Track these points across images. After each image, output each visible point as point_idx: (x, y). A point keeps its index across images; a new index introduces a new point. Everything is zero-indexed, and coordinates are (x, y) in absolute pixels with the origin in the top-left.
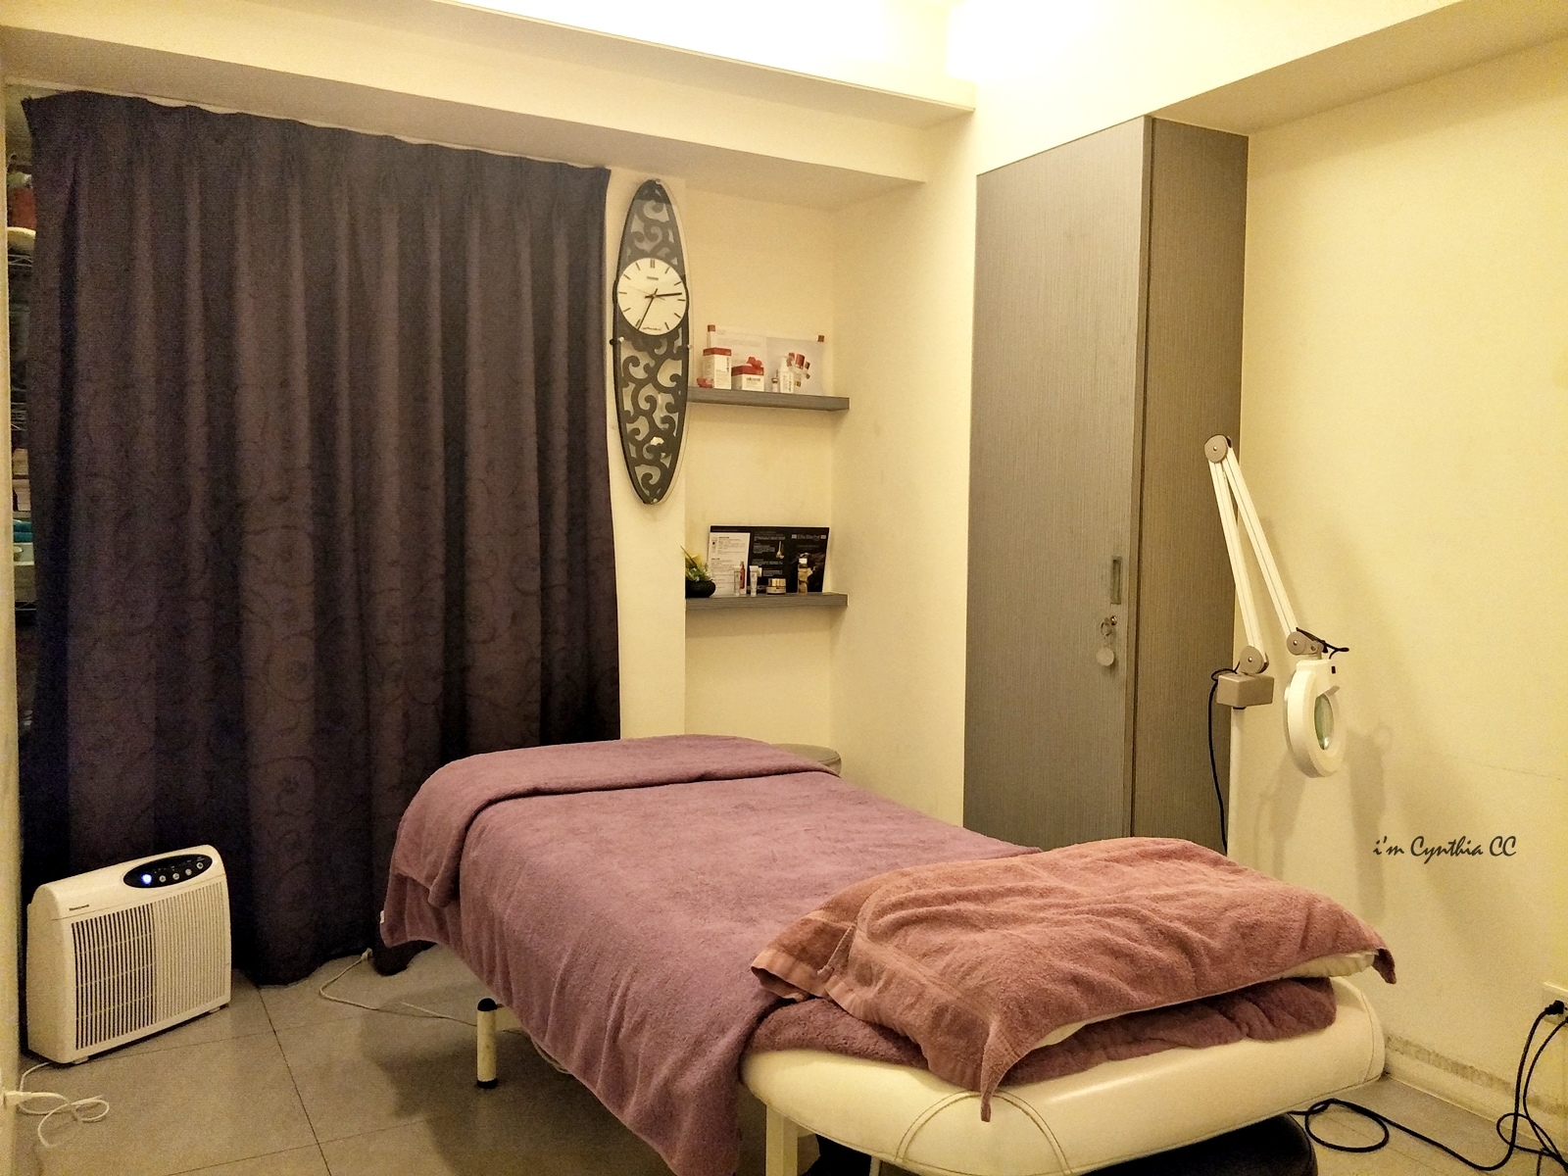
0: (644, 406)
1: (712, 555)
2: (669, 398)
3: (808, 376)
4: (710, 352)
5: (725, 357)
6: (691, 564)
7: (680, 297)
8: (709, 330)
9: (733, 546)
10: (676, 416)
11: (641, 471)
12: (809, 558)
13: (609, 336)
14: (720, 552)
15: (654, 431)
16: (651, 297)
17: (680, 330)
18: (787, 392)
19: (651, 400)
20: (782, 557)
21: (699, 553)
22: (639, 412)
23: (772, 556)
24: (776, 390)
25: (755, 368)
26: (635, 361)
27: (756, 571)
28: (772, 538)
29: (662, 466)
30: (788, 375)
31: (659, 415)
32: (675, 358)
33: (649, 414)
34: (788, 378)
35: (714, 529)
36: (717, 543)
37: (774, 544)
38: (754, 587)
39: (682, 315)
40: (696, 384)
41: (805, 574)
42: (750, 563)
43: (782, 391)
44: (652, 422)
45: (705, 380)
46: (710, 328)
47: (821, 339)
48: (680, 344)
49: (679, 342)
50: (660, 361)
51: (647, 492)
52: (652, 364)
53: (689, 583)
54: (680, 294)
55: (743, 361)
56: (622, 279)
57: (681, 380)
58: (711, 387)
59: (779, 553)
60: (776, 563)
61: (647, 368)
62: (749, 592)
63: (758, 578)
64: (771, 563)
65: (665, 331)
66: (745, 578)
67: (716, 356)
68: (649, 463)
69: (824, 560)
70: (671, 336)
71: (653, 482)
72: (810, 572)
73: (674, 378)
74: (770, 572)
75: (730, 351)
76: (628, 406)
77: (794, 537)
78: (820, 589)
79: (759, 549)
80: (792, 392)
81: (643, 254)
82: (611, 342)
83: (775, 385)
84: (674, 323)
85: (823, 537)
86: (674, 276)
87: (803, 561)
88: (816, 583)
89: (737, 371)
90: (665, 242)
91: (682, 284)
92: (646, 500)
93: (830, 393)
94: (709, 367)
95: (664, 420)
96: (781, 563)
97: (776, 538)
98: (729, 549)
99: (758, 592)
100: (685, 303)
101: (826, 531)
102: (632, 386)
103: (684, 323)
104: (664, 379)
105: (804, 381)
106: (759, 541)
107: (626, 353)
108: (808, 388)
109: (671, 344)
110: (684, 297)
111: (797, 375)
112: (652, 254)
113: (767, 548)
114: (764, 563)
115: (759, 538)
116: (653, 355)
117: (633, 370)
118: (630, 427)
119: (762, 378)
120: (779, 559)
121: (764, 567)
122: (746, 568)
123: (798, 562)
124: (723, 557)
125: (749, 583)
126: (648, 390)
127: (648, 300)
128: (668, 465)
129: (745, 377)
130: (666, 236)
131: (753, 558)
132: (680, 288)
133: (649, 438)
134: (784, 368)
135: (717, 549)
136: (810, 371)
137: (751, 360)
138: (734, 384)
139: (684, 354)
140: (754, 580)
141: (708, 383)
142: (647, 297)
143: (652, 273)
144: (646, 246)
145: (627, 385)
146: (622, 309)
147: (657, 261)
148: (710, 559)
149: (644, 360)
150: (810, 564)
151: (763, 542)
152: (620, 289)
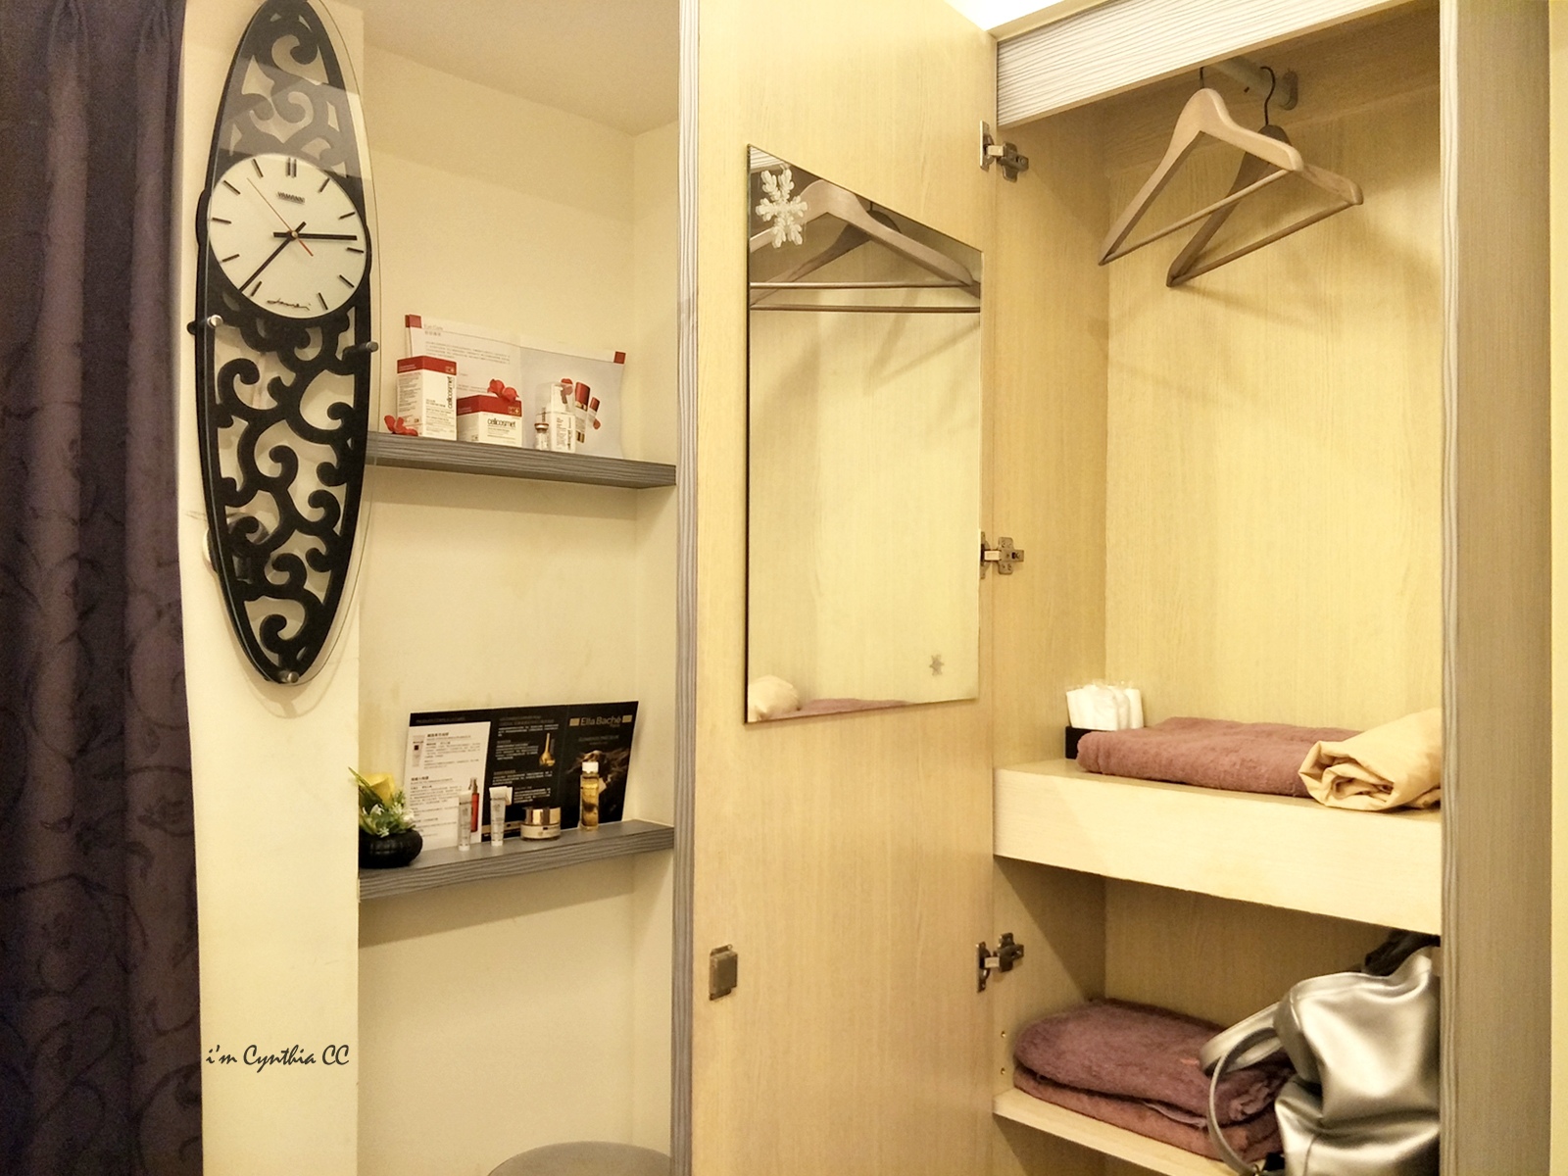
0: (267, 467)
1: (413, 772)
2: (326, 454)
3: (596, 424)
4: (411, 364)
5: (442, 377)
6: (369, 799)
7: (354, 245)
8: (408, 326)
9: (455, 749)
10: (339, 493)
11: (259, 611)
12: (600, 760)
13: (186, 309)
14: (428, 765)
15: (291, 521)
16: (287, 238)
17: (351, 314)
18: (565, 449)
19: (286, 457)
20: (551, 763)
21: (387, 775)
22: (256, 481)
23: (531, 763)
24: (542, 446)
25: (503, 401)
26: (250, 374)
27: (502, 793)
28: (533, 729)
29: (308, 600)
30: (565, 418)
31: (305, 485)
32: (340, 369)
33: (279, 488)
34: (565, 425)
35: (417, 719)
36: (424, 748)
37: (537, 739)
38: (497, 828)
39: (356, 281)
40: (384, 428)
41: (592, 790)
42: (488, 784)
43: (554, 448)
44: (285, 504)
45: (401, 420)
46: (411, 321)
47: (620, 358)
48: (351, 342)
49: (347, 339)
50: (306, 373)
51: (274, 658)
52: (288, 378)
53: (366, 838)
54: (354, 238)
55: (480, 387)
56: (219, 193)
57: (353, 418)
58: (414, 434)
59: (545, 756)
60: (539, 775)
61: (275, 387)
62: (486, 838)
63: (507, 808)
64: (530, 776)
65: (317, 311)
66: (480, 812)
67: (424, 372)
68: (277, 592)
69: (626, 761)
70: (332, 323)
71: (289, 632)
72: (602, 786)
73: (336, 411)
74: (529, 795)
75: (454, 364)
76: (229, 467)
77: (574, 722)
78: (617, 815)
79: (508, 751)
80: (573, 451)
81: (273, 146)
82: (191, 328)
83: (541, 436)
84: (337, 297)
85: (627, 719)
86: (338, 200)
87: (590, 767)
88: (612, 805)
89: (467, 406)
90: (318, 128)
91: (355, 218)
92: (271, 673)
93: (637, 455)
94: (412, 394)
95: (317, 499)
96: (549, 775)
97: (539, 728)
98: (446, 758)
99: (508, 835)
100: (363, 257)
101: (631, 708)
102: (240, 425)
103: (361, 299)
104: (316, 413)
105: (589, 431)
106: (506, 736)
107: (226, 352)
108: (597, 445)
109: (330, 343)
110: (360, 244)
111: (580, 422)
112: (293, 147)
113: (524, 749)
114: (516, 777)
115: (510, 730)
116: (290, 362)
117: (244, 392)
118: (233, 514)
119: (518, 421)
120: (545, 768)
121: (516, 786)
122: (481, 791)
123: (580, 770)
124: (433, 774)
125: (487, 821)
126: (278, 435)
127: (279, 242)
128: (321, 596)
129: (483, 418)
130: (320, 115)
131: (495, 768)
132: (353, 226)
133: (282, 536)
134: (555, 406)
135: (423, 759)
136: (599, 416)
137: (495, 385)
138: (460, 429)
139: (358, 365)
140: (498, 814)
141: (408, 425)
142: (277, 235)
143: (291, 186)
144: (277, 129)
145: (229, 424)
146: (220, 257)
147: (301, 163)
148: (408, 780)
149: (269, 369)
150: (603, 772)
151: (516, 738)
152: (214, 210)
